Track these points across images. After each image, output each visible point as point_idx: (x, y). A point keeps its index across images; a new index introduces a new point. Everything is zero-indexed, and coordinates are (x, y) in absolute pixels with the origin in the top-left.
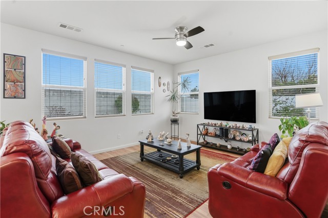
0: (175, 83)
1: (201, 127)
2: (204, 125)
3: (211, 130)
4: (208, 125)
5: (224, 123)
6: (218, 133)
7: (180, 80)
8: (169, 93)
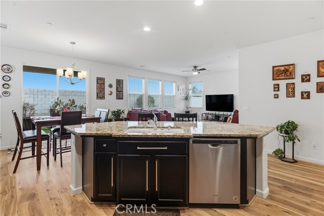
0: (187, 89)
1: (204, 115)
2: (206, 114)
3: (210, 117)
4: (208, 114)
5: (217, 113)
6: (214, 118)
7: (190, 87)
8: (183, 95)
